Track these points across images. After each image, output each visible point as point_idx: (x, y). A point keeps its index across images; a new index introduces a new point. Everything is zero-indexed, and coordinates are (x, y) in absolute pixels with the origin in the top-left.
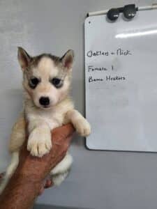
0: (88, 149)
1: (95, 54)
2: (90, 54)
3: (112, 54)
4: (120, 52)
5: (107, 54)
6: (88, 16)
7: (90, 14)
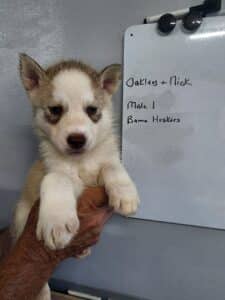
3: (163, 83)
4: (175, 80)
5: (155, 83)
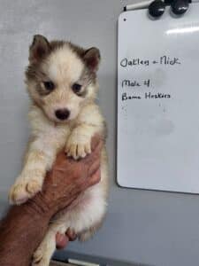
0: (119, 186)
1: (130, 63)
2: (124, 63)
3: (154, 62)
4: (165, 60)
5: (147, 63)
6: (125, 10)
7: (128, 7)
